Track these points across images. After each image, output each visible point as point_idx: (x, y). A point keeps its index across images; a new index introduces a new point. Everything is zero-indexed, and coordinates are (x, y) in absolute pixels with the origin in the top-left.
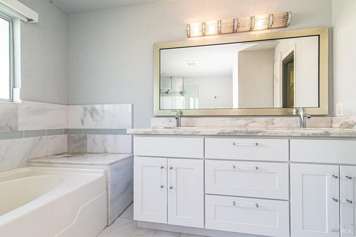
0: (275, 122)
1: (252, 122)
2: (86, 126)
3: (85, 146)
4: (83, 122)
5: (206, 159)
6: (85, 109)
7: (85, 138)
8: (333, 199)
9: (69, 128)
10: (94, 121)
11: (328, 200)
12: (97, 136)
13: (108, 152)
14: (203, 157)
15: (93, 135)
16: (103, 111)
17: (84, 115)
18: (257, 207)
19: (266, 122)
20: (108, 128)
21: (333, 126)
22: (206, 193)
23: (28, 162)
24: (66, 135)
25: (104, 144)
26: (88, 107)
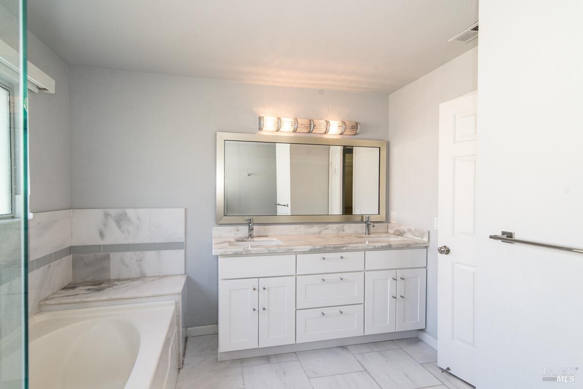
0: (345, 229)
1: (325, 229)
2: (109, 240)
3: (107, 269)
4: (102, 235)
5: (298, 275)
6: (107, 216)
7: (107, 258)
8: (393, 297)
9: (73, 245)
10: (123, 232)
11: (389, 297)
12: (129, 254)
13: (147, 276)
14: (295, 274)
15: (120, 254)
16: (138, 219)
17: (105, 224)
18: (342, 313)
19: (337, 229)
20: (147, 241)
21: (389, 231)
22: (297, 308)
23: (40, 305)
24: (71, 256)
25: (140, 265)
26: (112, 212)
